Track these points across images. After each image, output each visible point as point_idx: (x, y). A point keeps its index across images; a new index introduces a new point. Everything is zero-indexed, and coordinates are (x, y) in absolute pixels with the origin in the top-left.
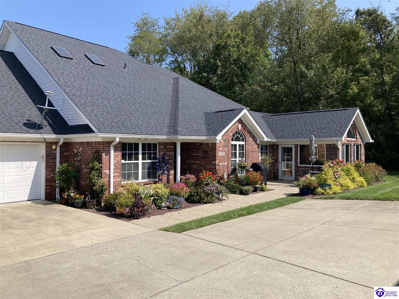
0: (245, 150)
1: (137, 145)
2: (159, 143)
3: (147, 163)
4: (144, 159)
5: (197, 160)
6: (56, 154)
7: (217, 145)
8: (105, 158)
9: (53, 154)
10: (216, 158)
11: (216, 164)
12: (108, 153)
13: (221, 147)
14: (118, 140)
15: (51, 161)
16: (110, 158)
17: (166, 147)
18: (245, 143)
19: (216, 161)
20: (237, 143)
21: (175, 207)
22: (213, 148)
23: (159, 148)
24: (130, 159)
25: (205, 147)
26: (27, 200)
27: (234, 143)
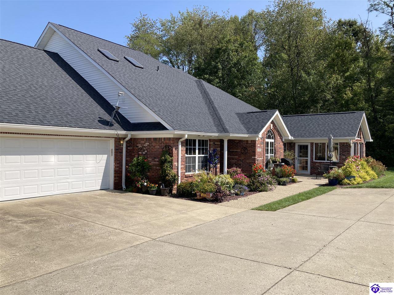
0: (275, 147)
1: (195, 141)
2: (210, 140)
3: (201, 157)
4: (199, 154)
5: (236, 156)
6: (122, 148)
7: (257, 142)
8: (175, 152)
9: (120, 148)
10: (255, 153)
11: (255, 159)
12: (177, 148)
13: (259, 144)
14: (186, 136)
15: (119, 154)
16: (178, 152)
17: (215, 143)
18: (275, 141)
19: (255, 156)
20: (270, 141)
21: (241, 194)
22: (252, 144)
23: (209, 144)
24: (190, 154)
25: (245, 144)
26: (99, 189)
27: (267, 140)
